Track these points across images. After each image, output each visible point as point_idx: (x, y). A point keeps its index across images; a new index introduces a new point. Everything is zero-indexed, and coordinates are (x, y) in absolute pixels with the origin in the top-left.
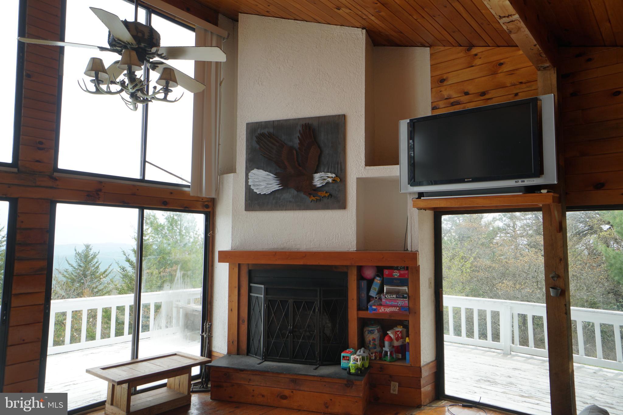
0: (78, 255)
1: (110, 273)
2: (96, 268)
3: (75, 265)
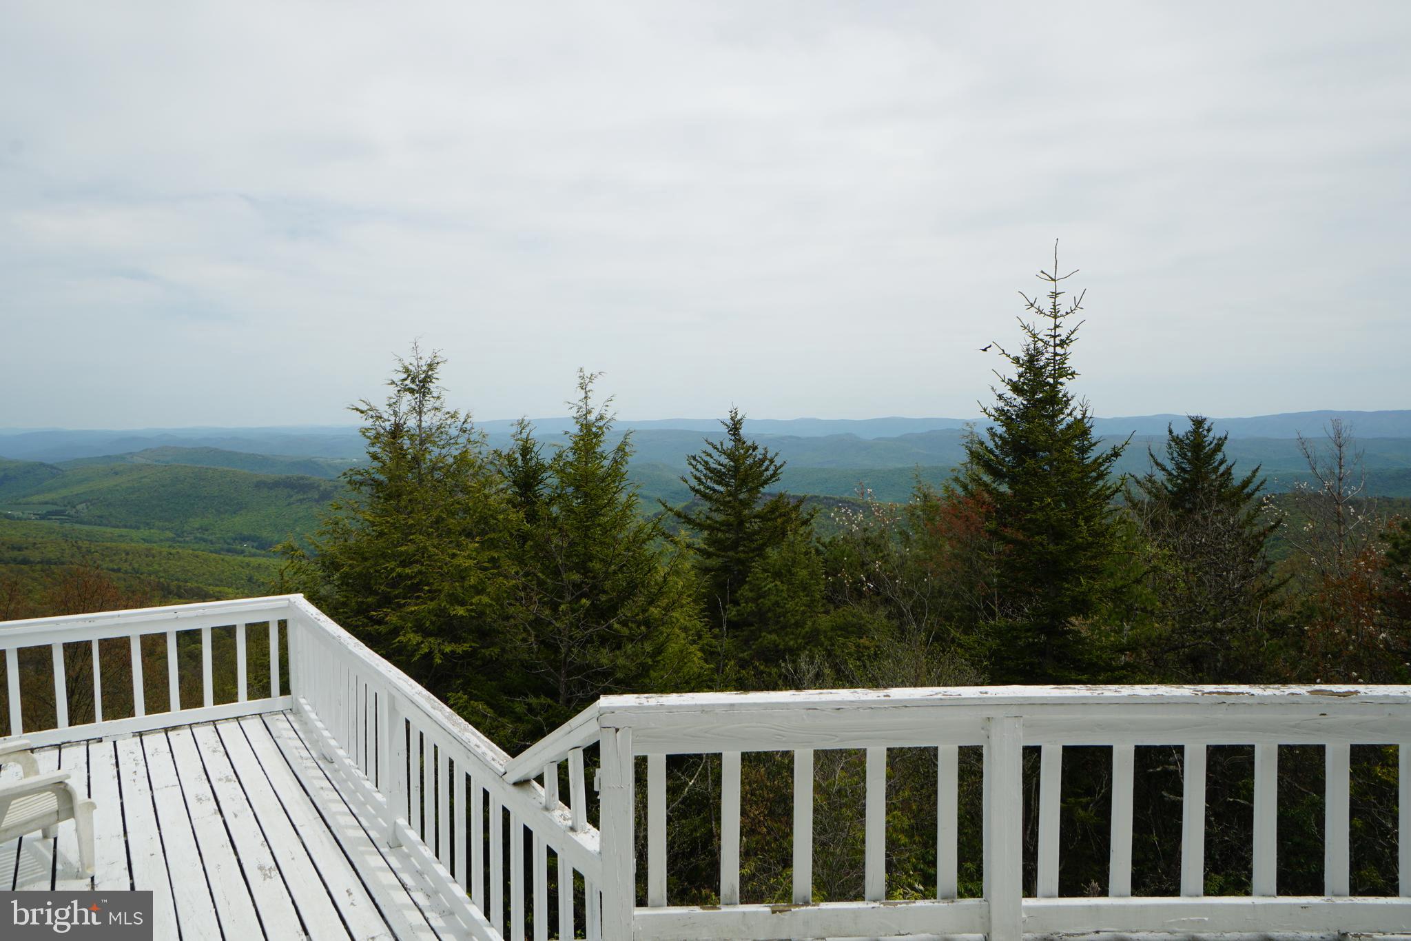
0: (1177, 444)
1: (1257, 489)
2: (1222, 475)
3: (1170, 466)
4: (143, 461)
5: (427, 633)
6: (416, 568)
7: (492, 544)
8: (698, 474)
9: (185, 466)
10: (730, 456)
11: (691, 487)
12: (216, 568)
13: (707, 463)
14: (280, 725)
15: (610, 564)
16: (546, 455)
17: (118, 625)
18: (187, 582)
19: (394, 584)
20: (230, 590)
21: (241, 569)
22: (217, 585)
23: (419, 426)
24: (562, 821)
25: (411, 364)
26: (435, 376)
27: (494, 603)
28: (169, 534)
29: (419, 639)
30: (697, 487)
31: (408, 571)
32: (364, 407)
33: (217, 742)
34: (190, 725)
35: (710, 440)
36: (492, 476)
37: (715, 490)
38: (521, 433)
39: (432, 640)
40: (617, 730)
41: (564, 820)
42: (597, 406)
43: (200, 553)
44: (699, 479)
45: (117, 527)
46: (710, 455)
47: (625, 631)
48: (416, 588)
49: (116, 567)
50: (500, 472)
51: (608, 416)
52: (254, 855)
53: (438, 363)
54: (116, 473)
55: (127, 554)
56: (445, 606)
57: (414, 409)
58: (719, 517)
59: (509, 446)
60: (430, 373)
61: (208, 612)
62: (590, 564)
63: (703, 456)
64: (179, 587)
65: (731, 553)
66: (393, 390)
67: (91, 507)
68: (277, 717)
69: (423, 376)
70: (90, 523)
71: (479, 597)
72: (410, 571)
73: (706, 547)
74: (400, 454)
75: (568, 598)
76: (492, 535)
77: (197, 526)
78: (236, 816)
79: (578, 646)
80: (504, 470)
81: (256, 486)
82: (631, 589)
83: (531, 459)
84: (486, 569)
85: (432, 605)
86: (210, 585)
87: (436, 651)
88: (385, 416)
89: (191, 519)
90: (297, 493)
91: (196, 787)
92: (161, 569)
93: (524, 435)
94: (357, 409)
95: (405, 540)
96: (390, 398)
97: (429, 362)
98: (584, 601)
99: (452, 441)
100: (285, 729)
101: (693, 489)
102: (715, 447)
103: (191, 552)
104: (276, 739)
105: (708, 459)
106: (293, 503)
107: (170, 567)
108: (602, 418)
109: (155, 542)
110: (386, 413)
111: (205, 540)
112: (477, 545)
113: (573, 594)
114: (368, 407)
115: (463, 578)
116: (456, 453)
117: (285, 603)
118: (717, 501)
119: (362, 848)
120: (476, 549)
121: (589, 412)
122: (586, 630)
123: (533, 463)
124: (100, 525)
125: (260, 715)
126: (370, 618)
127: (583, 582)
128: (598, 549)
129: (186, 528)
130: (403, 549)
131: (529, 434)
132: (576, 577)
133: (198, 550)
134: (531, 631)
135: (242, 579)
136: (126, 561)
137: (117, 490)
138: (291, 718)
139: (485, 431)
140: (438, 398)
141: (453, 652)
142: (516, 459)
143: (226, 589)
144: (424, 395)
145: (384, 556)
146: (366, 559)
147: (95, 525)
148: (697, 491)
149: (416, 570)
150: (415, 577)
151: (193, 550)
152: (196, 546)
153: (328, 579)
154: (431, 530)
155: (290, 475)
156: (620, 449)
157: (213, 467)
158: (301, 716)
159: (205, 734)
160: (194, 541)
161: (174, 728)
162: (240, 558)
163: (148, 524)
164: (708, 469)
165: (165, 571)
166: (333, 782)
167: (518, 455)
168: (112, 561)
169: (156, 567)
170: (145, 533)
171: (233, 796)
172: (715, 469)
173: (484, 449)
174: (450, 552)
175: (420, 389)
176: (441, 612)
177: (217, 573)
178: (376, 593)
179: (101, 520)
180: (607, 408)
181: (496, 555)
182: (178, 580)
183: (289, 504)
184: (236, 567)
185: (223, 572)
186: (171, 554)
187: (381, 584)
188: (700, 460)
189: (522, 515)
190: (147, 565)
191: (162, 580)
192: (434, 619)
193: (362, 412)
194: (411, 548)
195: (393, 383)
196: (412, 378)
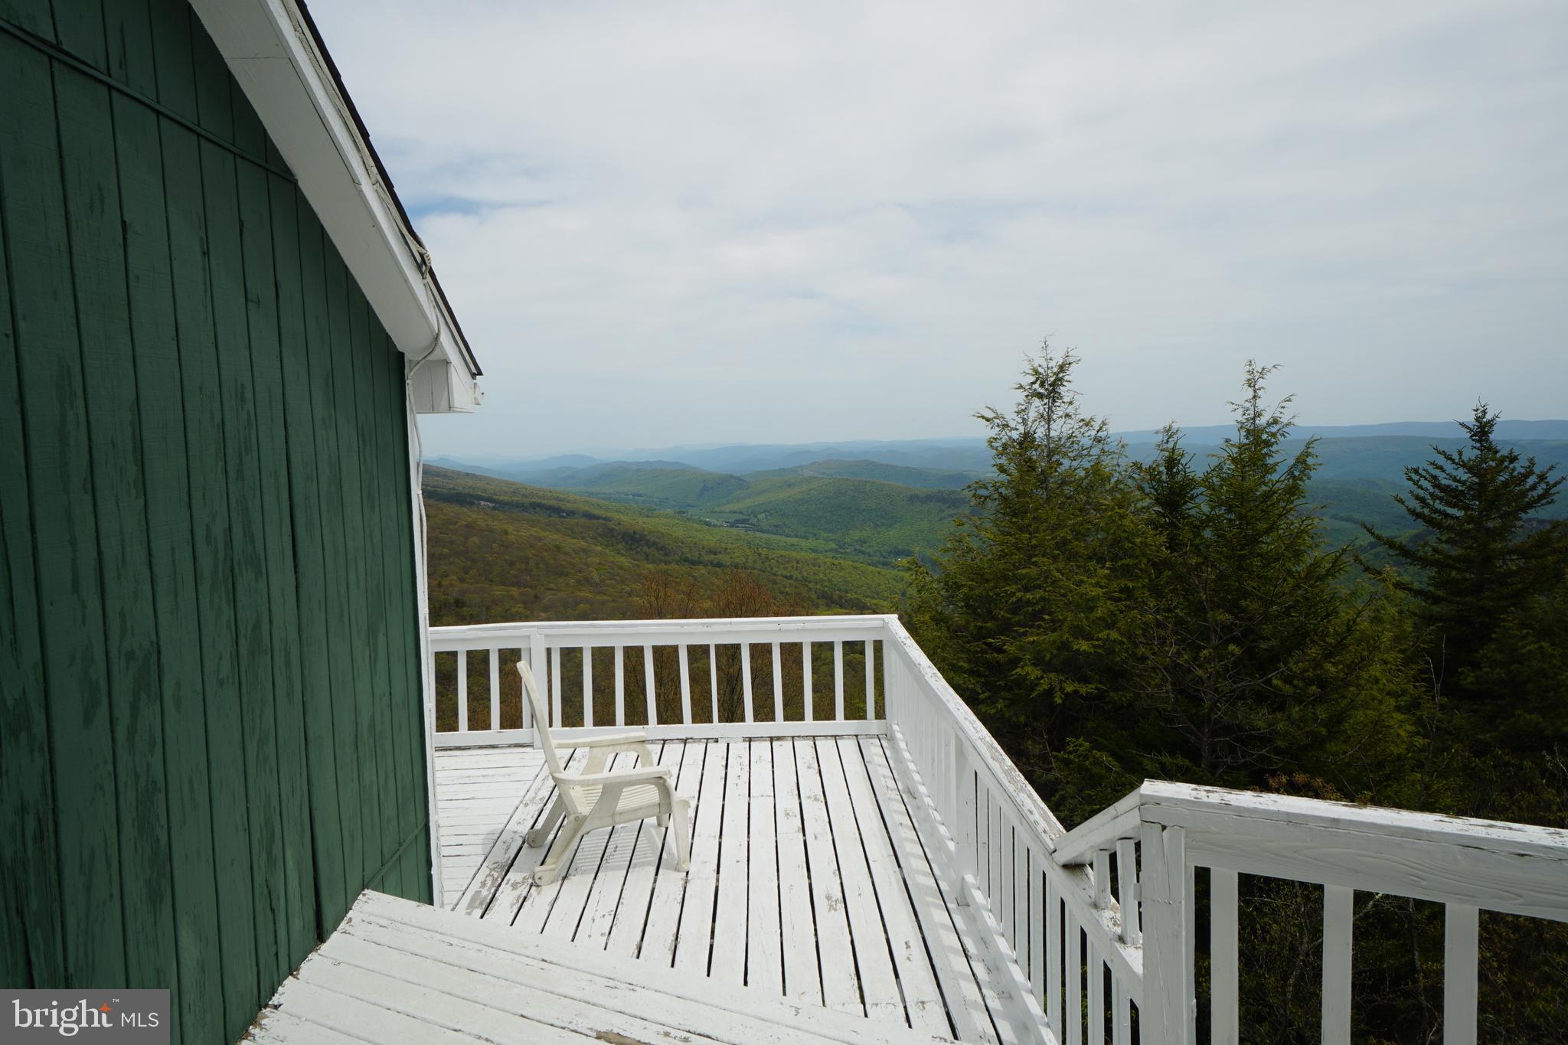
4: (811, 474)
5: (1048, 667)
6: (1039, 593)
7: (1126, 572)
8: (1421, 493)
9: (847, 479)
10: (1470, 469)
11: (1409, 510)
12: (874, 581)
13: (1435, 477)
14: (873, 750)
15: (1272, 603)
16: (1197, 468)
17: (730, 632)
18: (847, 592)
19: (1016, 609)
20: (885, 604)
21: (895, 583)
22: (873, 598)
23: (1048, 436)
24: (1111, 925)
25: (1040, 366)
26: (1065, 378)
27: (1125, 640)
28: (833, 545)
29: (1038, 673)
30: (1419, 510)
31: (1029, 596)
32: (990, 415)
33: (813, 758)
34: (793, 737)
35: (1441, 449)
36: (1132, 492)
37: (1447, 515)
38: (1168, 442)
39: (1052, 675)
40: (1164, 828)
41: (1114, 925)
42: (1268, 406)
43: (858, 565)
44: (1423, 500)
45: (790, 536)
46: (1441, 468)
47: (1288, 689)
48: (1036, 616)
49: (788, 574)
50: (1140, 488)
51: (1284, 420)
52: (826, 884)
53: (1070, 364)
54: (789, 486)
55: (798, 562)
56: (1067, 639)
57: (1042, 416)
58: (1456, 551)
59: (1151, 457)
60: (1061, 375)
61: (808, 626)
62: (1243, 603)
63: (1431, 469)
64: (841, 597)
65: (1469, 599)
66: (1021, 396)
67: (769, 517)
68: (872, 741)
69: (1052, 379)
70: (768, 532)
71: (1107, 631)
72: (1031, 597)
73: (1431, 588)
74: (1028, 466)
75: (1215, 642)
76: (1127, 561)
77: (856, 538)
78: (816, 838)
79: (1226, 701)
80: (1146, 486)
81: (910, 500)
82: (1299, 639)
83: (1178, 473)
84: (1119, 600)
85: (1053, 636)
86: (868, 597)
87: (1057, 689)
88: (1012, 424)
89: (851, 532)
90: (949, 507)
91: (788, 802)
92: (826, 578)
93: (1170, 445)
94: (983, 417)
95: (1029, 560)
96: (1019, 404)
97: (1060, 363)
98: (1232, 647)
99: (1085, 452)
100: (876, 755)
101: (1412, 512)
102: (1449, 458)
103: (851, 563)
104: (867, 764)
105: (1437, 472)
106: (944, 518)
107: (833, 577)
108: (1275, 422)
109: (821, 553)
110: (1013, 419)
111: (863, 553)
112: (1106, 571)
113: (1220, 639)
114: (994, 415)
115: (1091, 609)
116: (1087, 465)
117: (879, 623)
118: (1449, 529)
119: (929, 899)
120: (1107, 577)
121: (1258, 415)
122: (1235, 682)
123: (1179, 478)
124: (776, 534)
125: (857, 736)
126: (989, 645)
127: (1232, 624)
128: (1255, 585)
129: (848, 540)
130: (1024, 572)
131: (1176, 443)
132: (1225, 617)
133: (857, 561)
134: (1169, 678)
135: (896, 593)
136: (797, 569)
137: (790, 501)
138: (885, 744)
139: (1125, 441)
140: (1071, 403)
141: (1076, 692)
142: (1160, 473)
143: (882, 603)
144: (1054, 401)
145: (1005, 578)
146: (987, 581)
147: (772, 533)
148: (1419, 516)
149: (1038, 596)
150: (1037, 603)
151: (853, 561)
152: (856, 558)
153: (950, 599)
154: (1056, 552)
155: (942, 489)
156: (1301, 461)
157: (871, 480)
158: (894, 743)
159: (804, 748)
160: (853, 553)
161: (779, 738)
162: (895, 572)
163: (815, 535)
164: (1437, 486)
165: (829, 581)
166: (914, 820)
167: (1162, 469)
168: (785, 568)
169: (821, 576)
170: (812, 543)
171: (817, 817)
172: (1448, 486)
173: (1123, 462)
174: (1078, 578)
175: (1049, 394)
176: (1064, 646)
177: (874, 586)
178: (995, 618)
179: (776, 530)
180: (1282, 410)
181: (1130, 585)
182: (840, 590)
183: (940, 520)
184: (890, 581)
185: (879, 585)
186: (834, 564)
187: (1001, 609)
188: (1424, 473)
189: (1163, 539)
190: (814, 573)
191: (826, 589)
192: (1055, 652)
193: (988, 420)
194: (1033, 571)
195: (1021, 387)
196: (1041, 382)
